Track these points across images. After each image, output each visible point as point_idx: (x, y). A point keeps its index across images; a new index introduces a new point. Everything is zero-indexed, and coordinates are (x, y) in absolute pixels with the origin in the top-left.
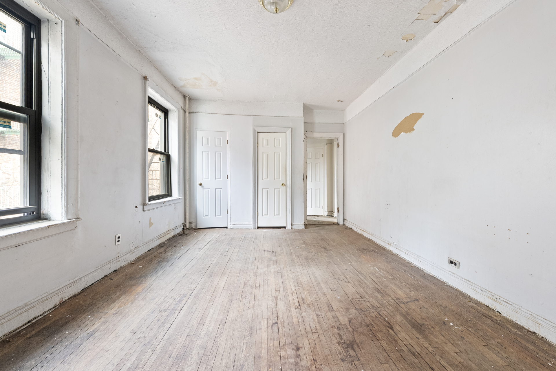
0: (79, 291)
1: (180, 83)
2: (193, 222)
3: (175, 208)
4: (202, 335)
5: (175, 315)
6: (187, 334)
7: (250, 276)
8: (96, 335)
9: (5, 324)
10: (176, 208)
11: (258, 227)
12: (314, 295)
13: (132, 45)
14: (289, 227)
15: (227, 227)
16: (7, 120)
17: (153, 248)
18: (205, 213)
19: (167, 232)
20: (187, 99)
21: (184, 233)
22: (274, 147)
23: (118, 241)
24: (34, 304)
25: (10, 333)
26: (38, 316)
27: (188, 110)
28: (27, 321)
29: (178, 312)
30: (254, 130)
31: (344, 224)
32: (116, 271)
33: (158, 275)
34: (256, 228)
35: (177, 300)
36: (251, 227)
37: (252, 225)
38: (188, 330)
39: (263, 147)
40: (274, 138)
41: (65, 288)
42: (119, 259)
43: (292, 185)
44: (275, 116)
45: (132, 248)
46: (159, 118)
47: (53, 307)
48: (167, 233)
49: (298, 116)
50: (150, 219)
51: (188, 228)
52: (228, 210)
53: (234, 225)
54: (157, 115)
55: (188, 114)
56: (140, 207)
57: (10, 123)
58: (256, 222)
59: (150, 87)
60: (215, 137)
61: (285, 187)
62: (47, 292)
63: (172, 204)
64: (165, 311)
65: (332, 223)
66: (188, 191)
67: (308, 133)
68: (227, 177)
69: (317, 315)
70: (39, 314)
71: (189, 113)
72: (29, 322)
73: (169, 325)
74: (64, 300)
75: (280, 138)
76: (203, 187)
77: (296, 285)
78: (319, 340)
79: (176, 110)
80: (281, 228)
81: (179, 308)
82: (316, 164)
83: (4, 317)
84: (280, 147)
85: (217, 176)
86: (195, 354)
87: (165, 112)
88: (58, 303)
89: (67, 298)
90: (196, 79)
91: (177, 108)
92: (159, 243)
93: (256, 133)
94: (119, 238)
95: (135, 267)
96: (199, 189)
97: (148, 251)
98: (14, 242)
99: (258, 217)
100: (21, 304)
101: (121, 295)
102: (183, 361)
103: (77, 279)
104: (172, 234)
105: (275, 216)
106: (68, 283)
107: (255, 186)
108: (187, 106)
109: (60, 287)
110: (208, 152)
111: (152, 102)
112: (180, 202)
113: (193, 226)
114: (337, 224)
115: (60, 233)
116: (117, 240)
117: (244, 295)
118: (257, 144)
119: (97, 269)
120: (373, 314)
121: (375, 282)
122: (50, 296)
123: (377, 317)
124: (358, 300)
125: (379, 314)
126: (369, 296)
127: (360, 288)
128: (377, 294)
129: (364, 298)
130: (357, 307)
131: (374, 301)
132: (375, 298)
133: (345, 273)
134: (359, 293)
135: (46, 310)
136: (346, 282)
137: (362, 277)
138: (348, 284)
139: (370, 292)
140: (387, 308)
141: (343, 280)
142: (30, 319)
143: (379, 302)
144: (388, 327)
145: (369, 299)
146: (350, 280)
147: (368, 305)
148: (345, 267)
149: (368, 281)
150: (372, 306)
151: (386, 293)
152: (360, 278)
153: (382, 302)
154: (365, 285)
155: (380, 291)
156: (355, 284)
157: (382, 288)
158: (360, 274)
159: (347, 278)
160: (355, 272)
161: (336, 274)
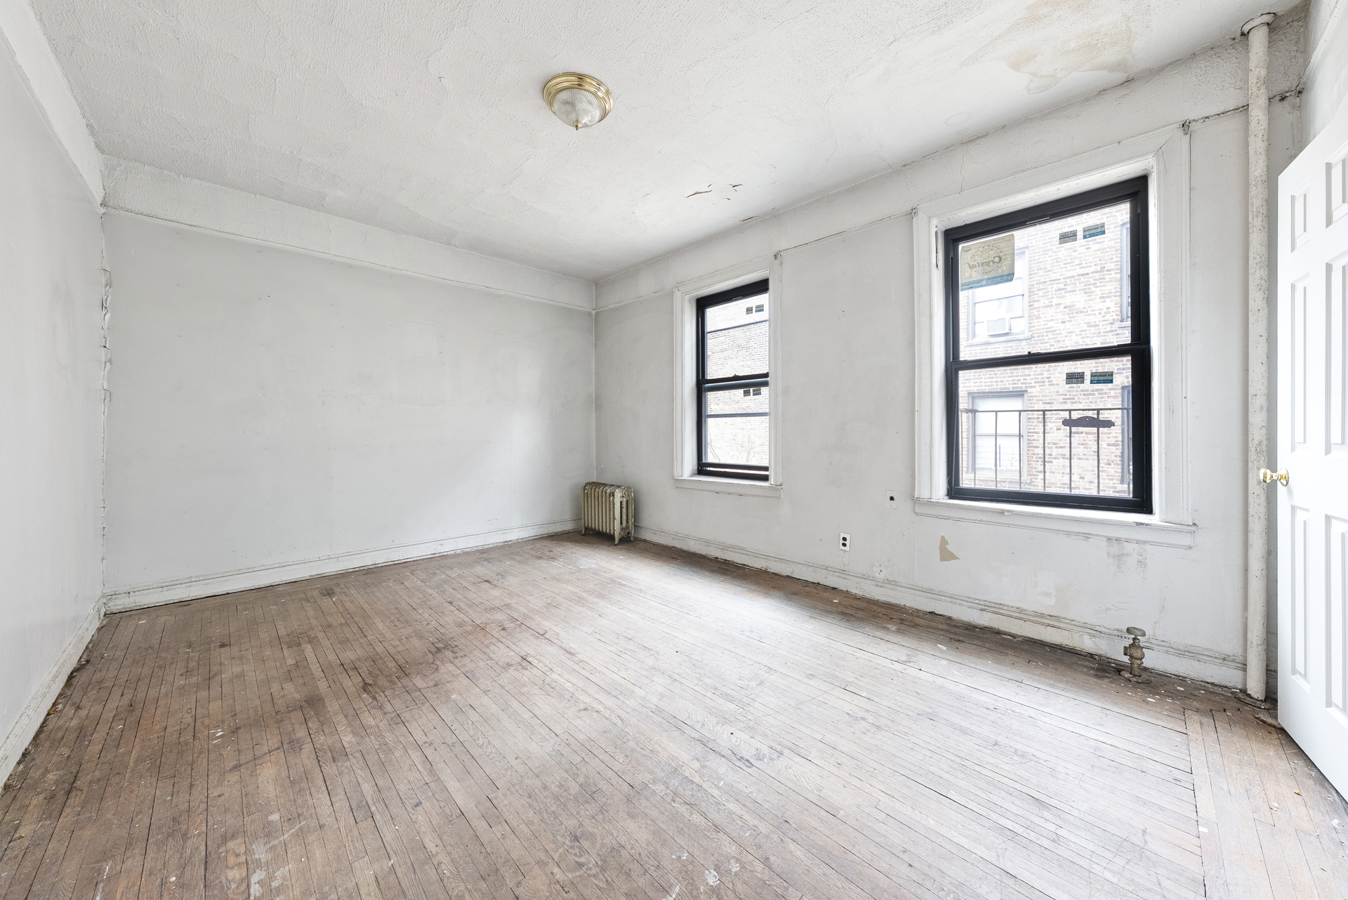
0: (785, 574)
3: (1117, 557)
9: (732, 553)
10: (1132, 560)
12: (506, 682)
17: (948, 617)
19: (1040, 615)
20: (1257, 36)
23: (844, 545)
24: (749, 553)
26: (749, 567)
27: (1259, 91)
28: (742, 563)
32: (837, 590)
41: (772, 558)
42: (846, 577)
45: (879, 577)
46: (1089, 235)
47: (761, 568)
48: (1042, 620)
50: (946, 541)
54: (1069, 235)
55: (1260, 108)
56: (905, 504)
62: (758, 551)
69: (491, 659)
72: (744, 565)
74: (769, 570)
76: (1290, 493)
77: (553, 684)
79: (1145, 162)
87: (1132, 190)
88: (765, 569)
89: (772, 571)
91: (1148, 154)
92: (985, 624)
94: (846, 539)
97: (930, 613)
98: (738, 491)
104: (1084, 643)
106: (774, 556)
108: (1255, 76)
109: (768, 555)
112: (1171, 545)
116: (841, 540)
120: (386, 694)
121: (324, 788)
122: (760, 556)
123: (383, 692)
124: (410, 708)
125: (374, 698)
126: (376, 729)
127: (391, 743)
128: (349, 742)
129: (392, 719)
130: (418, 693)
131: (371, 719)
132: (363, 728)
133: (428, 782)
134: (401, 725)
135: (756, 566)
136: (430, 745)
137: (367, 788)
138: (425, 739)
139: (367, 739)
140: (346, 717)
141: (436, 750)
142: (745, 563)
143: (358, 722)
144: (370, 685)
145: (381, 721)
146: (416, 756)
147: (390, 705)
148: (420, 816)
149: (350, 781)
150: (381, 708)
151: (320, 754)
152: (374, 783)
153: (350, 725)
154: (372, 759)
155: (334, 754)
156: (404, 747)
157: (320, 766)
158: (367, 802)
159: (424, 762)
160: (383, 805)
161: (458, 762)
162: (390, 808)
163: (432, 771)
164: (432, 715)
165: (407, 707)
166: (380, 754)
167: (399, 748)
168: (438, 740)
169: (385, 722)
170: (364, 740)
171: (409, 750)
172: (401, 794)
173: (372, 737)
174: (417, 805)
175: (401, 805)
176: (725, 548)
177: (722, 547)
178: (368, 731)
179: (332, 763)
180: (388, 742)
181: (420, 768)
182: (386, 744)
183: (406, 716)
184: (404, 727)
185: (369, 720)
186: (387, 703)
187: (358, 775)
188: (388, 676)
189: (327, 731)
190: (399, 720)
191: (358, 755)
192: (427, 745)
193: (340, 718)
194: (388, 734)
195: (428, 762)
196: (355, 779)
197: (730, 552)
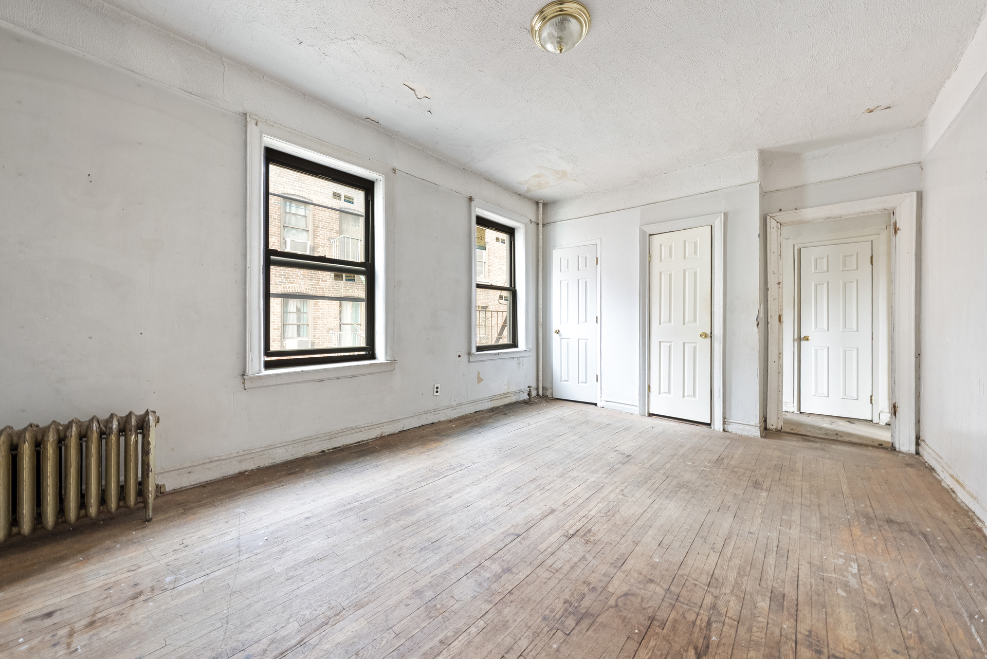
0: (397, 431)
1: (523, 188)
2: (549, 387)
3: (519, 364)
4: (438, 505)
5: (436, 479)
6: (429, 498)
7: (552, 475)
8: (379, 467)
9: (344, 437)
10: (521, 364)
11: (650, 415)
13: (454, 165)
14: (718, 425)
15: (596, 404)
16: (352, 275)
17: (481, 411)
18: (564, 377)
19: (505, 394)
20: (541, 205)
21: (530, 401)
22: (685, 258)
23: (437, 392)
24: (362, 429)
25: (347, 445)
26: (365, 441)
27: (542, 222)
29: (441, 477)
30: (642, 233)
31: (917, 453)
32: (433, 423)
33: (459, 438)
34: (646, 415)
35: (451, 467)
36: (636, 411)
37: (638, 408)
38: (433, 495)
39: (661, 261)
40: (685, 241)
41: (385, 424)
42: (438, 412)
43: (728, 336)
44: (687, 195)
45: (454, 404)
46: (502, 242)
47: (375, 437)
48: (505, 396)
49: (742, 183)
50: (479, 373)
51: (541, 395)
52: (597, 376)
53: (608, 403)
54: (497, 239)
55: (542, 227)
56: (465, 358)
57: (354, 277)
58: (646, 404)
59: (478, 207)
60: (578, 256)
61: (708, 340)
62: (371, 423)
63: (513, 358)
64: (434, 471)
65: (876, 444)
66: (541, 341)
67: (785, 213)
68: (596, 320)
69: (584, 557)
70: (365, 439)
71: (544, 225)
72: (358, 442)
73: (425, 484)
74: (384, 435)
75: (698, 239)
76: (560, 335)
77: (605, 511)
78: (545, 581)
79: (523, 226)
80: (700, 425)
81: (446, 474)
82: (845, 285)
83: (343, 431)
84: (698, 256)
85: (582, 318)
86: (419, 514)
87: (510, 231)
88: (379, 436)
89: (386, 434)
90: (536, 176)
91: (523, 223)
92: (492, 407)
93: (647, 239)
94: (437, 388)
95: (450, 425)
96: (555, 337)
97: (475, 412)
98: (348, 373)
99: (651, 395)
100: (354, 425)
101: (418, 445)
102: (406, 514)
103: (395, 419)
104: (514, 399)
105: (685, 398)
106: (387, 421)
107: (644, 337)
108: (541, 216)
109: (381, 422)
110: (586, 280)
111: (483, 222)
112: (527, 356)
113: (548, 393)
114: (892, 448)
115: (381, 372)
116: (436, 390)
117: (517, 491)
118: (650, 256)
119: (414, 415)
120: (694, 616)
121: (800, 582)
122: (374, 427)
123: (694, 623)
124: (695, 582)
125: (709, 624)
126: (735, 591)
127: (735, 572)
128: (764, 600)
129: (716, 588)
130: (672, 588)
131: (732, 604)
132: (745, 602)
133: (736, 536)
134: (716, 576)
135: (370, 438)
136: (714, 548)
137: (771, 560)
138: (712, 554)
139: (748, 589)
140: (750, 630)
141: (714, 544)
142: (359, 440)
143: (744, 611)
144: (696, 648)
145: (725, 594)
146: (729, 551)
147: (705, 601)
148: (754, 529)
149: (780, 572)
150: (714, 607)
151: (793, 611)
152: (766, 559)
153: (754, 616)
154: (755, 574)
155: (781, 601)
156: (729, 561)
157: (797, 600)
158: (776, 554)
159: (728, 544)
160: (768, 546)
161: (711, 530)
162: (766, 543)
163: (729, 537)
164: (688, 562)
165: (696, 585)
166: (748, 571)
167: (733, 563)
168: (706, 546)
169: (723, 590)
170: (751, 591)
171: (729, 557)
172: (755, 543)
173: (743, 587)
174: (751, 533)
175: (759, 539)
176: (332, 436)
177: (328, 437)
178: (742, 595)
179: (786, 595)
180: (735, 574)
181: (733, 543)
182: (738, 573)
183: (705, 579)
184: (715, 572)
185: (734, 606)
186: (704, 606)
187: (772, 572)
188: (668, 641)
189: (777, 632)
190: (713, 581)
191: (763, 584)
192: (715, 550)
193: (756, 634)
194: (730, 579)
195: (726, 543)
196: (776, 571)
197: (339, 438)
